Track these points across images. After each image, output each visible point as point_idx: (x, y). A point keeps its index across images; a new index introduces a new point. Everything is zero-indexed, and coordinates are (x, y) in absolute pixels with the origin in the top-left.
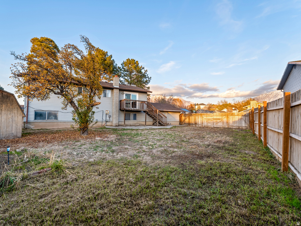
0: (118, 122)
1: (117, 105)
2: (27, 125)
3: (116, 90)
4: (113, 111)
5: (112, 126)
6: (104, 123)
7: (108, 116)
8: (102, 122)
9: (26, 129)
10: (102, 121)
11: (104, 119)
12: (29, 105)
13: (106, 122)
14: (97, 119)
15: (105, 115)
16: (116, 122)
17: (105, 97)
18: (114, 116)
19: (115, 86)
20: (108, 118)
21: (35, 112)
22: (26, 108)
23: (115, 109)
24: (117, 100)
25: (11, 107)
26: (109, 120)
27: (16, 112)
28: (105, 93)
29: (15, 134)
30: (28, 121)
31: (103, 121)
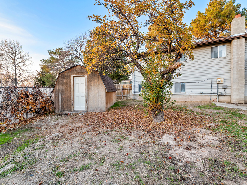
0: (244, 97)
1: (241, 67)
2: (134, 97)
3: (239, 40)
4: (232, 79)
5: (230, 103)
6: (213, 98)
7: (221, 87)
8: (211, 96)
9: (134, 100)
10: (210, 94)
11: (215, 90)
12: (135, 80)
13: (219, 96)
14: (201, 91)
15: (215, 86)
16: (239, 97)
17: (215, 57)
18: (234, 87)
19: (234, 36)
20: (221, 90)
21: (139, 86)
22: (133, 82)
23: (237, 74)
24: (242, 58)
25: (97, 83)
26: (224, 93)
27: (100, 87)
28: (215, 52)
29: (101, 108)
30: (135, 93)
31: (212, 94)
